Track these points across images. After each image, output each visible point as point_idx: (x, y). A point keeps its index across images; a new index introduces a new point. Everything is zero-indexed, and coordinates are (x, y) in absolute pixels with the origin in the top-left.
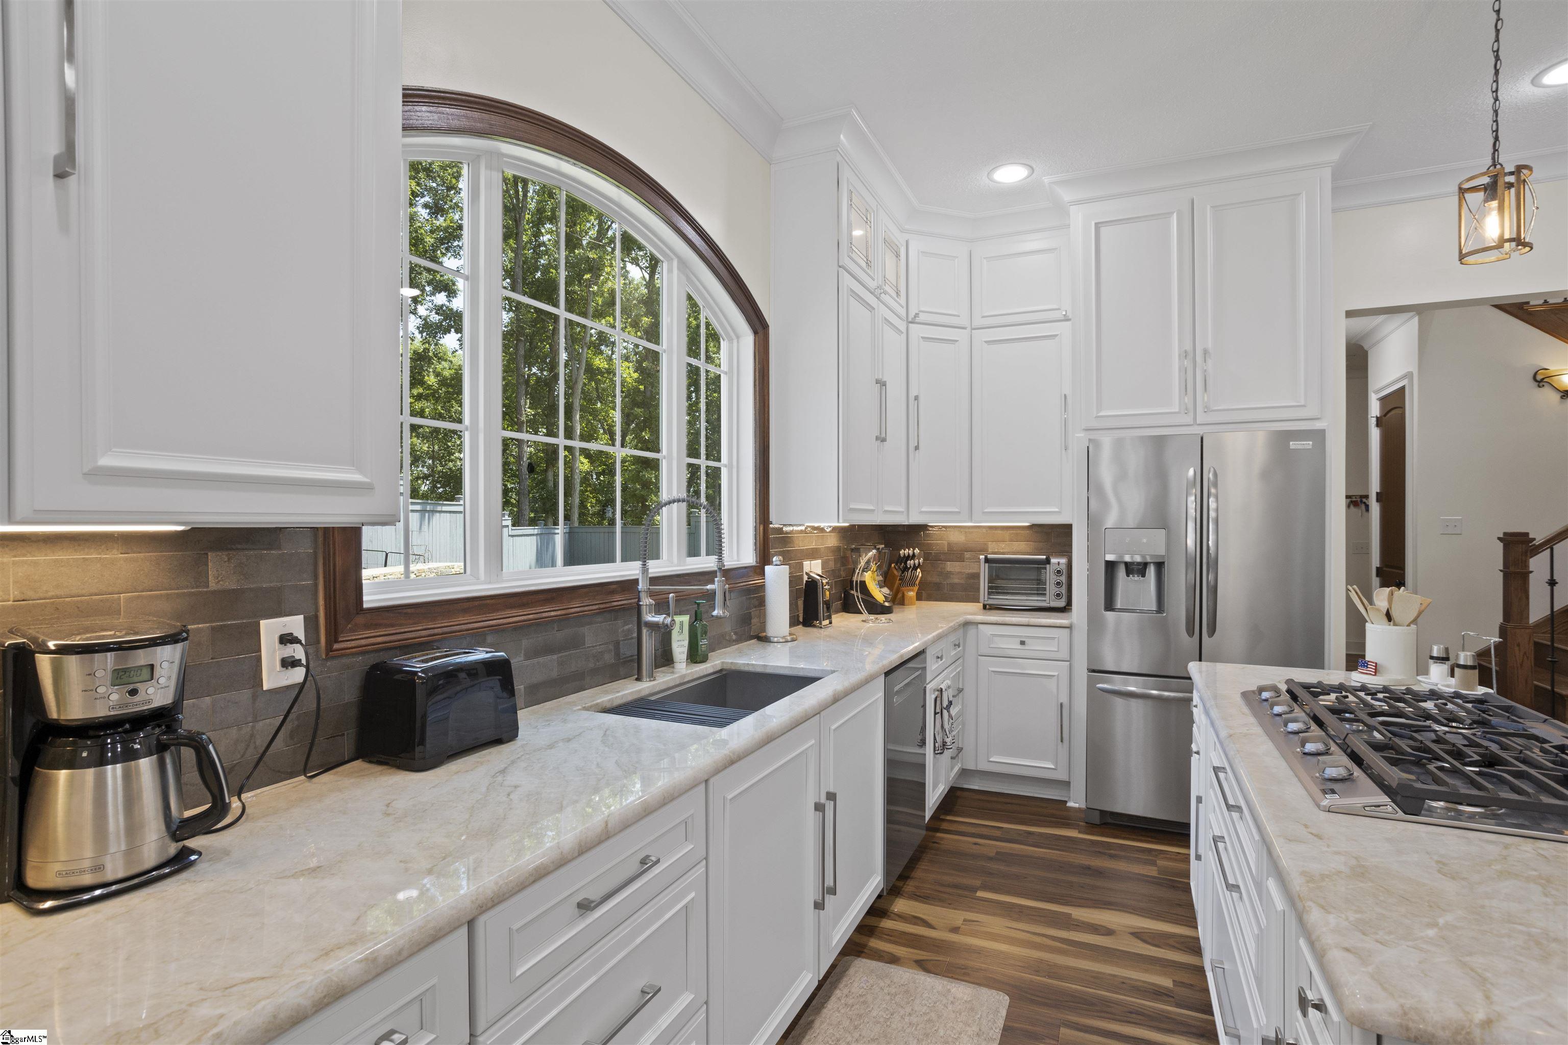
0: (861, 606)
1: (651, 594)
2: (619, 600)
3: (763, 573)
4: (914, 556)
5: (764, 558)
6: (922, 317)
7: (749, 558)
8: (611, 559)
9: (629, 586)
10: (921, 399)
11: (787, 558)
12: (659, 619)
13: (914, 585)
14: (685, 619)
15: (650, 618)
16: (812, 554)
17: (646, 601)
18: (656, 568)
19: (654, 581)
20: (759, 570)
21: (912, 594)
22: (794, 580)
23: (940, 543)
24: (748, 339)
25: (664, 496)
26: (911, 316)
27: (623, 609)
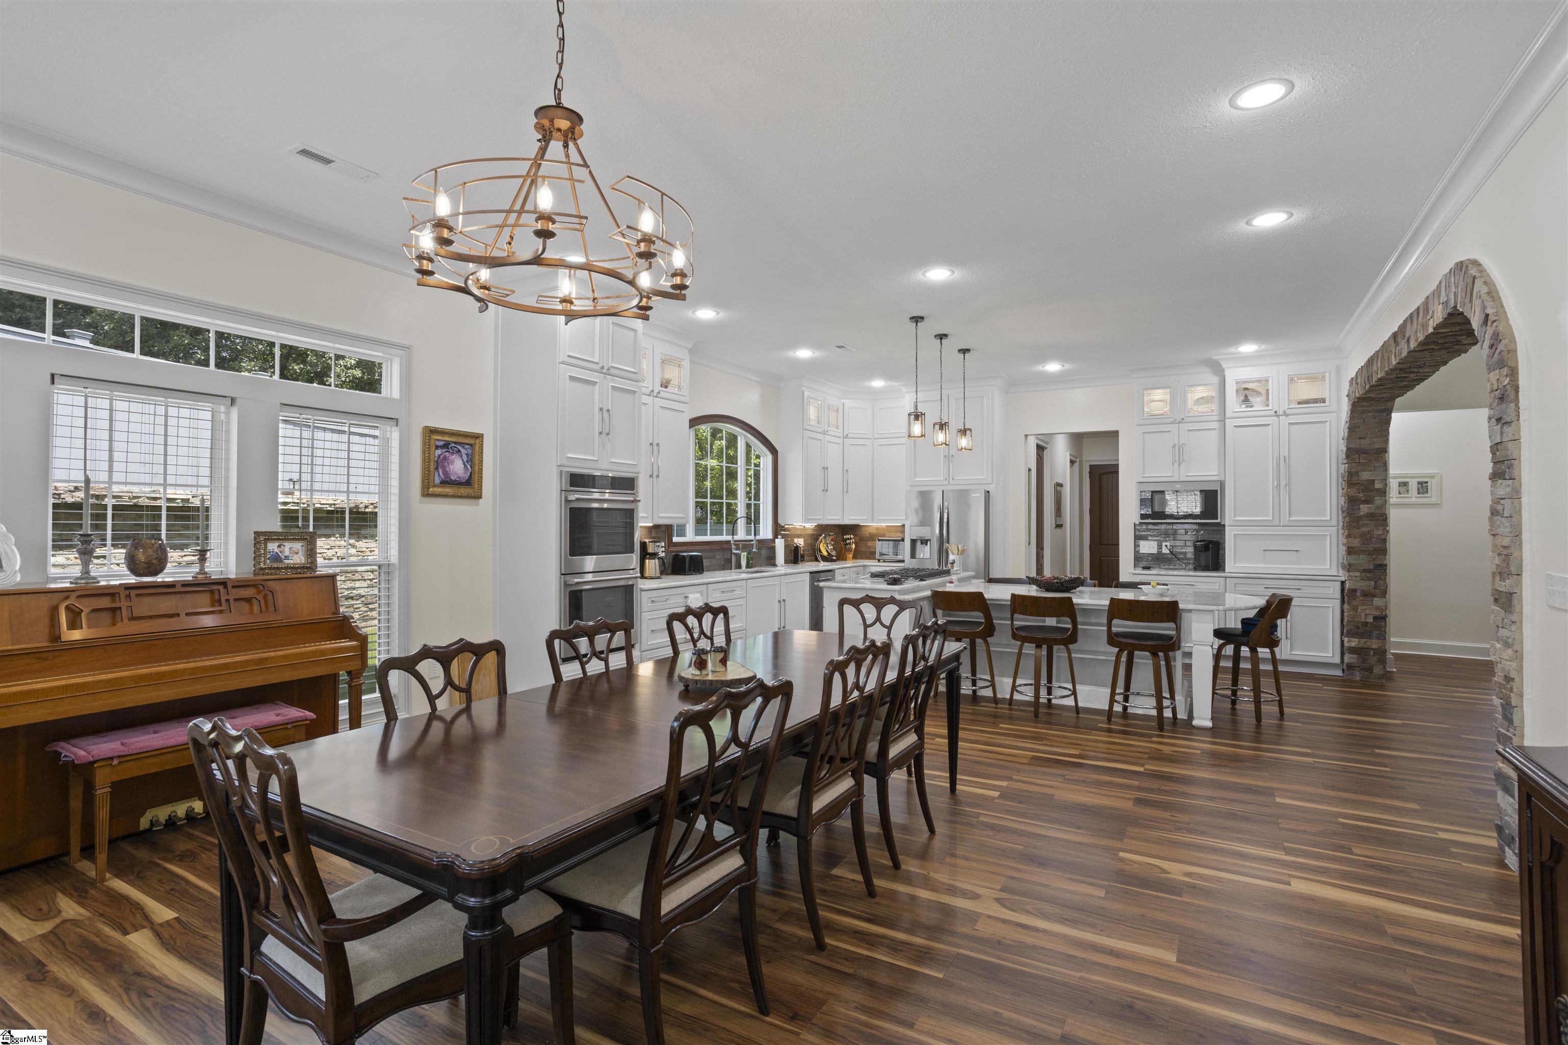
0: (820, 559)
1: (735, 545)
2: (725, 546)
3: (775, 542)
4: (851, 539)
5: (776, 536)
6: (850, 435)
7: (770, 536)
8: (722, 535)
9: (728, 542)
10: (849, 471)
11: (784, 536)
12: (737, 552)
13: (851, 551)
14: (745, 553)
15: (734, 551)
16: (799, 536)
17: (733, 547)
18: (736, 538)
19: (735, 541)
20: (773, 541)
21: (851, 556)
22: (786, 547)
23: (866, 532)
24: (770, 457)
25: (739, 515)
26: (845, 435)
27: (727, 549)
